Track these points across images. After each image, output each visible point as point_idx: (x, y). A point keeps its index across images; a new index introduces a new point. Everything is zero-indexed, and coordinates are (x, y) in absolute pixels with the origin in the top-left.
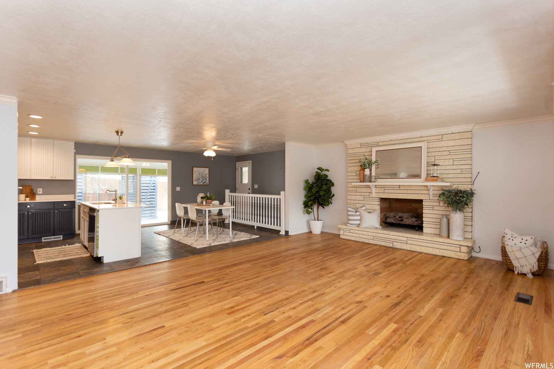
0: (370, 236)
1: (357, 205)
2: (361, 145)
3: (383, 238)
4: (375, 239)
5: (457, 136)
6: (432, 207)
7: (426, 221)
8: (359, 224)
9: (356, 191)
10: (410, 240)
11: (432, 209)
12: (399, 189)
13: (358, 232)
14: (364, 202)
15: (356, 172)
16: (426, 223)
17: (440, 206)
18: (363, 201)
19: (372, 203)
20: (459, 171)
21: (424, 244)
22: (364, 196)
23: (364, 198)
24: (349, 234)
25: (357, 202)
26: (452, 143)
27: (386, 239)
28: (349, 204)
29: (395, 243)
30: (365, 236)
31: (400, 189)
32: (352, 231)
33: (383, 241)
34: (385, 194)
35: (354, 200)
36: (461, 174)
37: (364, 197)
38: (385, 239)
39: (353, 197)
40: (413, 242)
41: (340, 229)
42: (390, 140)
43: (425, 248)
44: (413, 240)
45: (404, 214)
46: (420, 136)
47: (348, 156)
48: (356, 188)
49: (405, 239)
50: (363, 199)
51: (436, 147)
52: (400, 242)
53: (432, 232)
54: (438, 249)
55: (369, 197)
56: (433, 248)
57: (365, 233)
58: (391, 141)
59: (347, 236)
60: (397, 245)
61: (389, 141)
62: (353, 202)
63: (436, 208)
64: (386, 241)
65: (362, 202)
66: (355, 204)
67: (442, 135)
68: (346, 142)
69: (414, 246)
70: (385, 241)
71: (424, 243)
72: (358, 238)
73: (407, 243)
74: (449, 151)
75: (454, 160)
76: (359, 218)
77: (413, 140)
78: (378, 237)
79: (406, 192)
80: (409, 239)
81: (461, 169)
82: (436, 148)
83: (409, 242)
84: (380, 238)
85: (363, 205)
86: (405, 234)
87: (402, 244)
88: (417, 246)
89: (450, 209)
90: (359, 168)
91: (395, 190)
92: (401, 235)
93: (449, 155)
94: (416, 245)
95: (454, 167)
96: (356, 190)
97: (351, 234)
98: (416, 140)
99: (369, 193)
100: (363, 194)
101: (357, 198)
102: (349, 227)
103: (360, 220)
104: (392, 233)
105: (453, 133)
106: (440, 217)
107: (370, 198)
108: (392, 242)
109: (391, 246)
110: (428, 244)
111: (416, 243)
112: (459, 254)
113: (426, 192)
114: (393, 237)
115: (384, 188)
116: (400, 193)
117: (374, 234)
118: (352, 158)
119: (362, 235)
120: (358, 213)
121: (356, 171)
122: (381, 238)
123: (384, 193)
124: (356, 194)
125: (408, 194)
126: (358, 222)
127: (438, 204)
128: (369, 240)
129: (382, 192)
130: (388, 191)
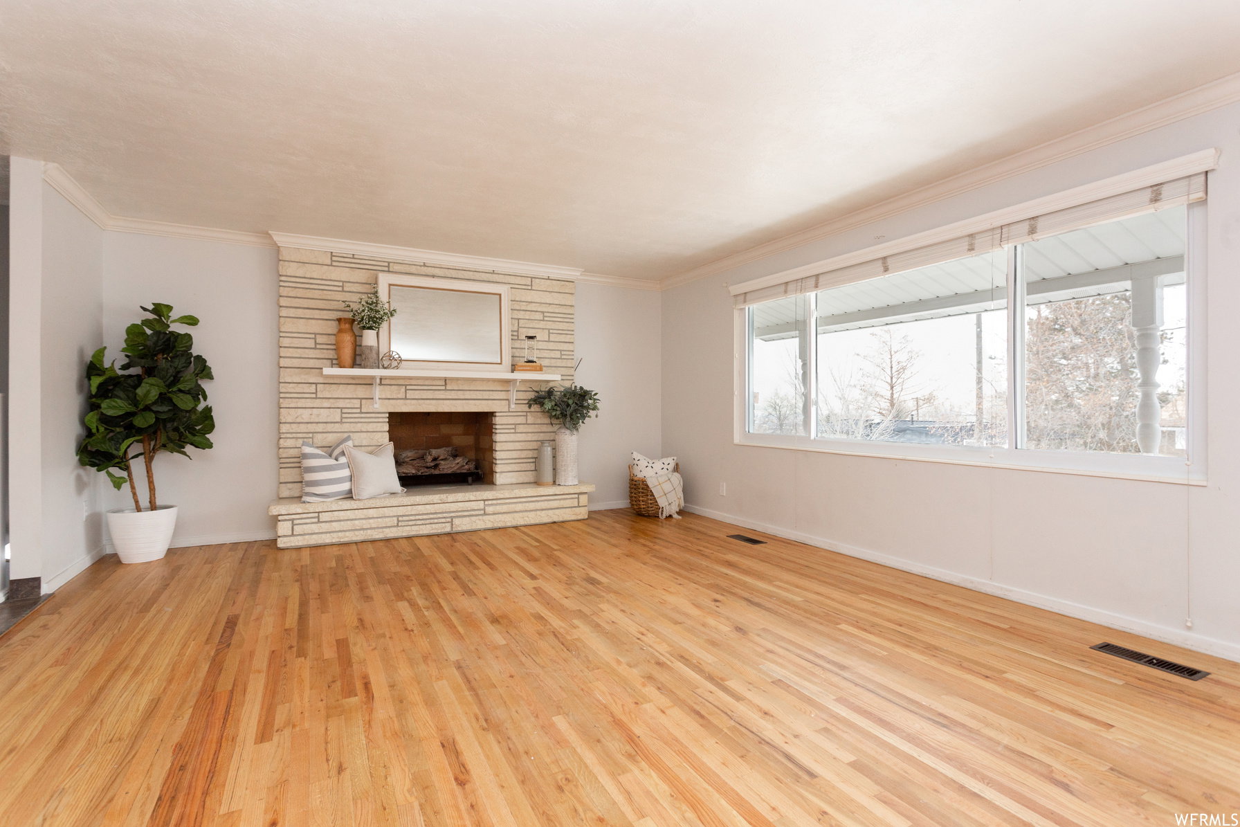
0: (387, 519)
1: (319, 436)
2: (334, 259)
3: (427, 514)
4: (403, 524)
5: (556, 286)
6: (513, 426)
7: (502, 459)
8: (350, 491)
9: (314, 396)
10: (492, 505)
11: (513, 431)
12: (443, 388)
13: (350, 514)
14: (346, 427)
15: (315, 339)
16: (503, 462)
17: (527, 424)
18: (341, 422)
19: (370, 427)
20: (558, 354)
21: (519, 507)
22: (344, 411)
23: (344, 415)
24: (315, 528)
25: (320, 428)
26: (548, 298)
27: (435, 516)
28: (288, 435)
29: (456, 521)
30: (371, 521)
31: (446, 390)
32: (324, 517)
33: (428, 521)
34: (408, 401)
35: (308, 423)
36: (560, 360)
37: (342, 413)
38: (432, 516)
39: (305, 415)
40: (499, 509)
41: (275, 520)
42: (422, 264)
43: (521, 514)
44: (497, 504)
45: (439, 450)
46: (491, 270)
47: (282, 284)
48: (314, 385)
49: (481, 505)
50: (342, 418)
51: (521, 301)
52: (470, 514)
53: (514, 481)
54: (544, 512)
55: (361, 413)
56: (536, 510)
57: (372, 513)
58: (425, 265)
59: (307, 537)
60: (463, 525)
61: (421, 266)
62: (303, 428)
63: (521, 429)
64: (436, 521)
65: (337, 427)
66: (311, 435)
67: (532, 278)
68: (280, 238)
69: (500, 515)
70: (432, 521)
71: (520, 505)
72: (347, 534)
73: (485, 514)
74: (543, 312)
75: (551, 331)
76: (346, 473)
77: (477, 276)
78: (412, 515)
79: (460, 395)
80: (490, 502)
81: (561, 351)
82: (521, 303)
83: (489, 510)
84: (417, 517)
85: (339, 435)
86: (483, 493)
87: (474, 518)
88: (505, 515)
89: (555, 428)
90: (332, 327)
91: (436, 392)
92: (472, 498)
93: (543, 320)
94: (504, 513)
95: (551, 346)
96: (316, 393)
97: (325, 527)
98: (484, 277)
99: (361, 399)
100: (341, 404)
101: (318, 415)
102: (315, 504)
103: (351, 479)
104: (452, 497)
105: (548, 279)
106: (534, 445)
107: (363, 415)
108: (449, 520)
109: (448, 529)
110: (527, 504)
111: (505, 508)
112: (578, 510)
113: (502, 395)
114: (454, 507)
115: (406, 385)
116: (448, 397)
117: (401, 511)
118: (300, 293)
119: (364, 521)
120: (343, 460)
121: (315, 334)
122: (420, 517)
123: (406, 398)
124: (317, 403)
125: (464, 401)
126: (346, 486)
127: (521, 420)
128: (387, 530)
129: (399, 396)
130: (417, 395)
